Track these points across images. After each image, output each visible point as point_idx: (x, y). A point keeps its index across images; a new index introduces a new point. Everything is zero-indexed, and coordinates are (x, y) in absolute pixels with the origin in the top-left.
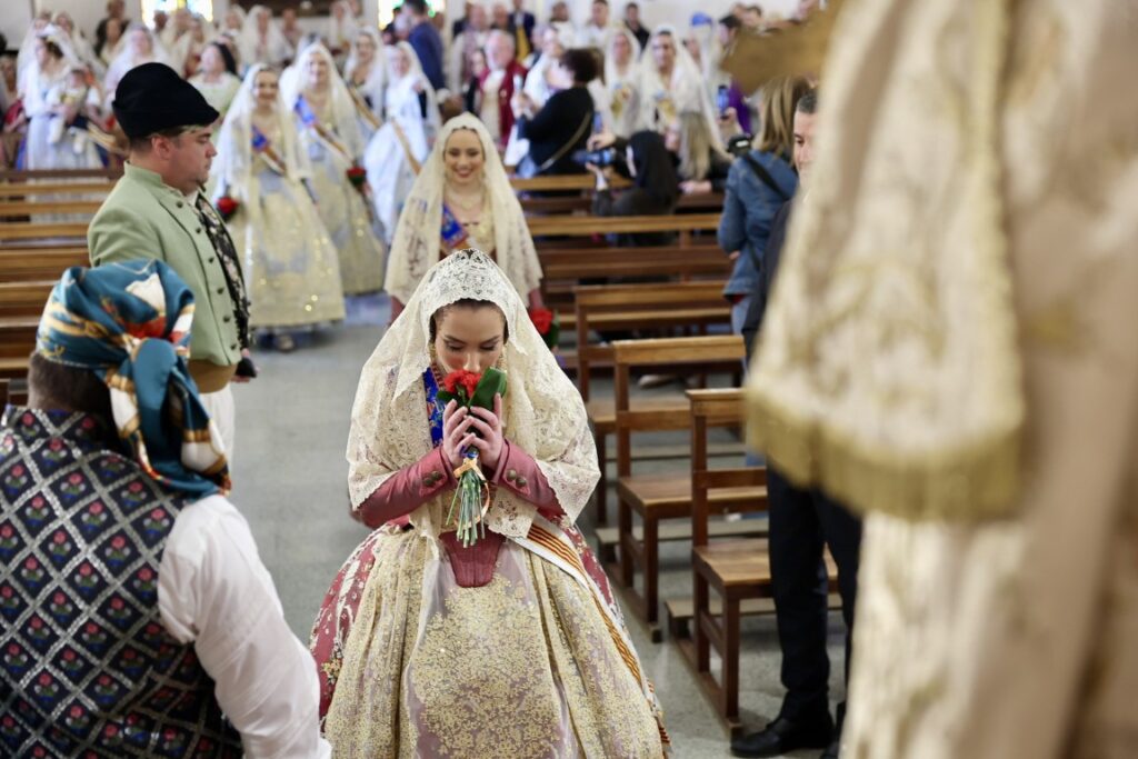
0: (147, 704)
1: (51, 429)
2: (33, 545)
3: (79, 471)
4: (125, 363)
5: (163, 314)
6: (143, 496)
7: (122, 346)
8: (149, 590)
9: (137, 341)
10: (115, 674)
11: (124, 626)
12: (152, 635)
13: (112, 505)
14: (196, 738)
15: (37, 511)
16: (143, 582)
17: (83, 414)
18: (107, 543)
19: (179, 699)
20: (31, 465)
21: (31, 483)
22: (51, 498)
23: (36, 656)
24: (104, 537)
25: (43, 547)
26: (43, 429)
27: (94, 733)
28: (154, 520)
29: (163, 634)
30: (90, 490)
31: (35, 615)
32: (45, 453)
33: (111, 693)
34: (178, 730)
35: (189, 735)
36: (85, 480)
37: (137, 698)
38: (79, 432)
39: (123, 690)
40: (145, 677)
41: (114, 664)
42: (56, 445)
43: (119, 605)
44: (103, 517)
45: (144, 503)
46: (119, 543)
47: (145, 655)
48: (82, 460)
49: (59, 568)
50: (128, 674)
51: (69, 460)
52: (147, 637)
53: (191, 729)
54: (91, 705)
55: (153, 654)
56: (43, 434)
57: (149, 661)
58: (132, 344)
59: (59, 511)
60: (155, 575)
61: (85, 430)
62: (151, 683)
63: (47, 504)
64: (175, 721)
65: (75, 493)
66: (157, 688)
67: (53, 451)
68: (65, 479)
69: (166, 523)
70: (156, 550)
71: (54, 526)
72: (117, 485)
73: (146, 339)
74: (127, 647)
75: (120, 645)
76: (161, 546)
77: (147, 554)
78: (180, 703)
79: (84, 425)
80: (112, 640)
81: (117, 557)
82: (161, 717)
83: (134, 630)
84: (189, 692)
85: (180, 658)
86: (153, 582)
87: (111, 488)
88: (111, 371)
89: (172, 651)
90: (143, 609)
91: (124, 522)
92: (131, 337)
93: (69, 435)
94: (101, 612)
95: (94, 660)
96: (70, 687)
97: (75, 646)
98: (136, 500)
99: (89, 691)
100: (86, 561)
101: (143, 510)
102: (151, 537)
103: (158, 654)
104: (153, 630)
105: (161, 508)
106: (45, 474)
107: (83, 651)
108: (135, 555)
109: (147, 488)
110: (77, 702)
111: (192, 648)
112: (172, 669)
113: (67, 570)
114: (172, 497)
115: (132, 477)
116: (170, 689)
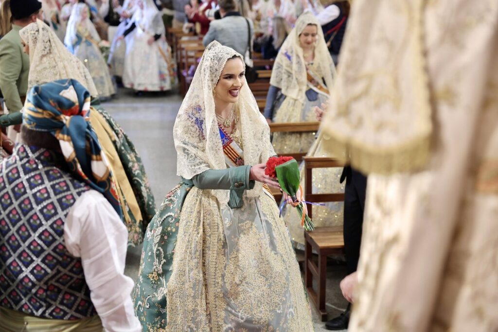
0: (57, 281)
1: (30, 154)
2: (16, 204)
3: (40, 174)
4: (64, 128)
5: (77, 104)
6: (65, 188)
7: (61, 120)
8: (60, 229)
9: (68, 118)
10: (43, 266)
11: (48, 244)
12: (60, 250)
13: (51, 191)
14: (79, 300)
15: (19, 189)
16: (58, 226)
17: (45, 149)
18: (45, 207)
19: (72, 281)
20: (21, 170)
21: (19, 177)
22: (26, 185)
23: (12, 253)
24: (45, 204)
25: (20, 205)
26: (27, 154)
27: (34, 291)
28: (67, 200)
29: (65, 250)
30: (43, 183)
31: (13, 235)
32: (27, 165)
33: (41, 274)
34: (71, 295)
35: (76, 298)
36: (42, 179)
37: (53, 277)
38: (42, 157)
39: (46, 273)
40: (56, 268)
41: (43, 261)
42: (32, 161)
43: (47, 234)
44: (46, 195)
45: (64, 191)
46: (50, 207)
48: (41, 169)
49: (25, 215)
50: (48, 266)
51: (37, 169)
52: (58, 250)
53: (77, 295)
54: (31, 277)
55: (60, 259)
56: (27, 156)
57: (58, 260)
58: (66, 119)
59: (28, 191)
60: (63, 223)
61: (45, 157)
62: (59, 272)
63: (24, 187)
64: (71, 291)
65: (36, 183)
66: (61, 274)
67: (31, 164)
68: (33, 177)
69: (72, 201)
70: (65, 212)
71: (25, 196)
72: (55, 182)
73: (72, 116)
74: (49, 254)
75: (46, 253)
76: (67, 210)
77: (61, 214)
78: (74, 283)
79: (45, 154)
80: (43, 250)
81: (50, 214)
82: (65, 288)
83: (52, 247)
84: (78, 279)
85: (73, 264)
86: (62, 227)
87: (52, 183)
88: (58, 131)
89: (69, 260)
90: (57, 237)
91: (54, 198)
92: (64, 116)
93: (38, 158)
94: (40, 237)
95: (34, 258)
96: (24, 269)
97: (27, 251)
98: (61, 190)
99: (32, 272)
100: (36, 213)
101: (63, 194)
102: (64, 207)
103: (63, 259)
104: (61, 247)
105: (72, 194)
106: (26, 174)
107: (30, 254)
108: (56, 213)
109: (67, 185)
110: (26, 276)
111: (79, 261)
112: (69, 268)
113: (28, 217)
114: (77, 190)
115: (62, 180)
116: (68, 276)
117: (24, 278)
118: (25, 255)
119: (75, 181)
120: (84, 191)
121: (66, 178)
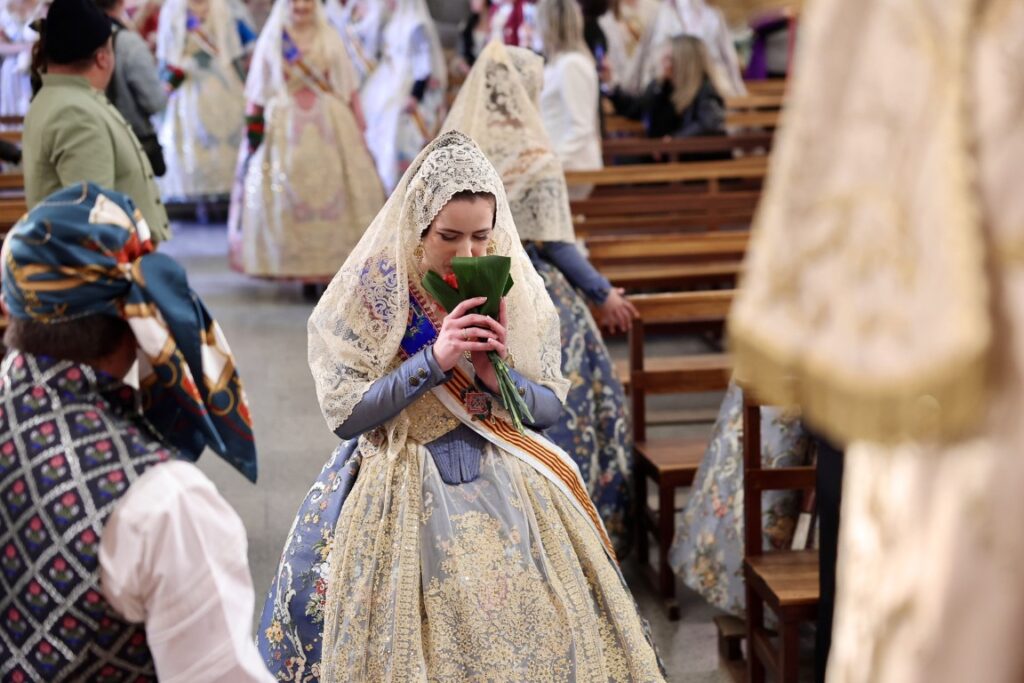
1: (36, 375)
3: (53, 422)
5: (133, 230)
6: (109, 455)
8: (90, 554)
10: (55, 643)
11: (66, 591)
12: (92, 604)
13: (74, 462)
16: (85, 545)
17: (69, 364)
18: (59, 499)
20: (11, 411)
22: (21, 446)
24: (57, 492)
26: (29, 374)
28: (110, 482)
29: (104, 604)
32: (27, 399)
33: (51, 662)
36: (56, 433)
37: (79, 671)
38: (62, 382)
39: (63, 661)
40: (85, 650)
41: (55, 632)
42: (38, 391)
43: (61, 566)
44: (61, 472)
45: (105, 463)
46: (69, 501)
47: (86, 626)
48: (58, 411)
49: (14, 519)
50: (67, 643)
51: (47, 409)
52: (86, 605)
54: (29, 669)
55: (95, 626)
56: (29, 378)
57: (90, 633)
59: (24, 461)
60: (96, 540)
61: (69, 381)
62: (92, 658)
63: (15, 452)
65: (42, 443)
67: (34, 398)
68: (37, 428)
69: (120, 486)
70: (103, 513)
71: (18, 473)
72: (85, 440)
74: (67, 615)
75: (61, 611)
76: (109, 509)
77: (94, 516)
79: (69, 375)
80: (52, 605)
81: (68, 517)
83: (74, 596)
85: (126, 637)
86: (94, 548)
87: (78, 443)
89: (115, 627)
90: (84, 574)
91: (80, 480)
93: (52, 383)
94: (45, 572)
95: (35, 624)
96: (13, 650)
97: (19, 605)
98: (99, 459)
99: (31, 658)
100: (37, 515)
101: (103, 470)
102: (102, 498)
103: (101, 627)
104: (94, 598)
105: (122, 471)
106: (21, 420)
107: (25, 613)
108: (82, 515)
109: (114, 449)
110: (18, 667)
111: (140, 630)
112: (117, 647)
113: (20, 523)
114: (137, 461)
115: (104, 436)
116: (117, 668)
117: (12, 671)
118: (15, 617)
119: (136, 439)
120: (152, 463)
121: (115, 431)
